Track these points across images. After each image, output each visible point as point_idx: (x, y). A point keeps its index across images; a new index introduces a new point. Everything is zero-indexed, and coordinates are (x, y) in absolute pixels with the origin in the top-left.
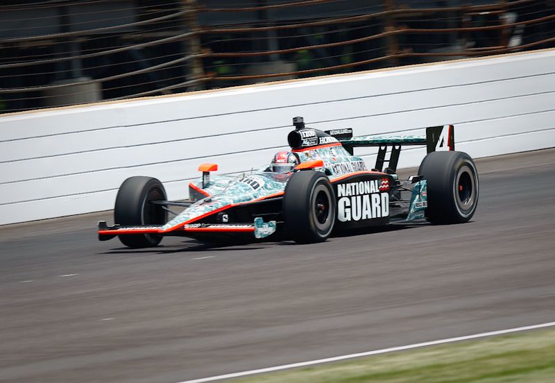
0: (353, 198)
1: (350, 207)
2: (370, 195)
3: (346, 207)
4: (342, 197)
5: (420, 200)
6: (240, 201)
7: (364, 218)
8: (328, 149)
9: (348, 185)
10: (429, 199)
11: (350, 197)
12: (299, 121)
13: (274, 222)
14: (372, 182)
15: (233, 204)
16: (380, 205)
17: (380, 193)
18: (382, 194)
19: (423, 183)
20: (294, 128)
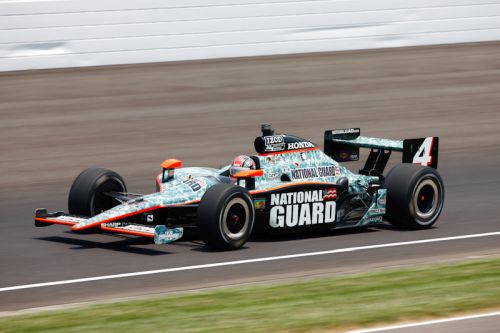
0: (289, 208)
1: (285, 215)
2: (311, 204)
3: (278, 214)
4: (275, 205)
5: (376, 207)
6: (171, 202)
7: (301, 223)
8: (298, 153)
9: (284, 195)
10: (388, 206)
11: (285, 206)
12: (267, 128)
13: (181, 229)
14: (315, 192)
15: (162, 205)
16: (324, 212)
17: (324, 202)
18: (327, 203)
19: (382, 192)
20: (261, 134)
